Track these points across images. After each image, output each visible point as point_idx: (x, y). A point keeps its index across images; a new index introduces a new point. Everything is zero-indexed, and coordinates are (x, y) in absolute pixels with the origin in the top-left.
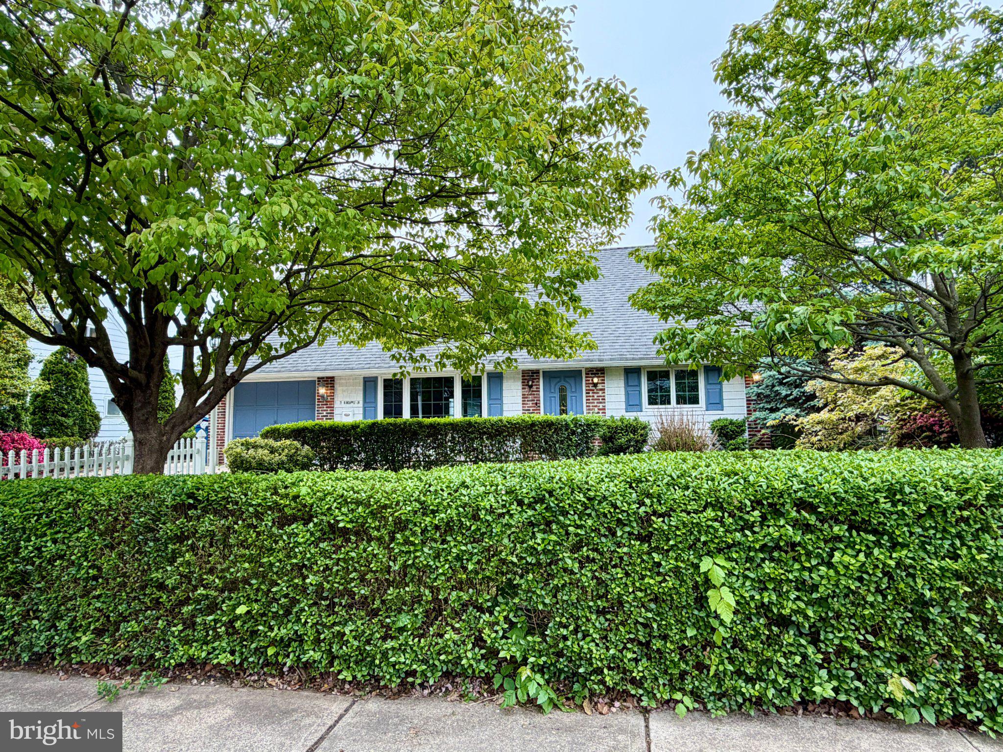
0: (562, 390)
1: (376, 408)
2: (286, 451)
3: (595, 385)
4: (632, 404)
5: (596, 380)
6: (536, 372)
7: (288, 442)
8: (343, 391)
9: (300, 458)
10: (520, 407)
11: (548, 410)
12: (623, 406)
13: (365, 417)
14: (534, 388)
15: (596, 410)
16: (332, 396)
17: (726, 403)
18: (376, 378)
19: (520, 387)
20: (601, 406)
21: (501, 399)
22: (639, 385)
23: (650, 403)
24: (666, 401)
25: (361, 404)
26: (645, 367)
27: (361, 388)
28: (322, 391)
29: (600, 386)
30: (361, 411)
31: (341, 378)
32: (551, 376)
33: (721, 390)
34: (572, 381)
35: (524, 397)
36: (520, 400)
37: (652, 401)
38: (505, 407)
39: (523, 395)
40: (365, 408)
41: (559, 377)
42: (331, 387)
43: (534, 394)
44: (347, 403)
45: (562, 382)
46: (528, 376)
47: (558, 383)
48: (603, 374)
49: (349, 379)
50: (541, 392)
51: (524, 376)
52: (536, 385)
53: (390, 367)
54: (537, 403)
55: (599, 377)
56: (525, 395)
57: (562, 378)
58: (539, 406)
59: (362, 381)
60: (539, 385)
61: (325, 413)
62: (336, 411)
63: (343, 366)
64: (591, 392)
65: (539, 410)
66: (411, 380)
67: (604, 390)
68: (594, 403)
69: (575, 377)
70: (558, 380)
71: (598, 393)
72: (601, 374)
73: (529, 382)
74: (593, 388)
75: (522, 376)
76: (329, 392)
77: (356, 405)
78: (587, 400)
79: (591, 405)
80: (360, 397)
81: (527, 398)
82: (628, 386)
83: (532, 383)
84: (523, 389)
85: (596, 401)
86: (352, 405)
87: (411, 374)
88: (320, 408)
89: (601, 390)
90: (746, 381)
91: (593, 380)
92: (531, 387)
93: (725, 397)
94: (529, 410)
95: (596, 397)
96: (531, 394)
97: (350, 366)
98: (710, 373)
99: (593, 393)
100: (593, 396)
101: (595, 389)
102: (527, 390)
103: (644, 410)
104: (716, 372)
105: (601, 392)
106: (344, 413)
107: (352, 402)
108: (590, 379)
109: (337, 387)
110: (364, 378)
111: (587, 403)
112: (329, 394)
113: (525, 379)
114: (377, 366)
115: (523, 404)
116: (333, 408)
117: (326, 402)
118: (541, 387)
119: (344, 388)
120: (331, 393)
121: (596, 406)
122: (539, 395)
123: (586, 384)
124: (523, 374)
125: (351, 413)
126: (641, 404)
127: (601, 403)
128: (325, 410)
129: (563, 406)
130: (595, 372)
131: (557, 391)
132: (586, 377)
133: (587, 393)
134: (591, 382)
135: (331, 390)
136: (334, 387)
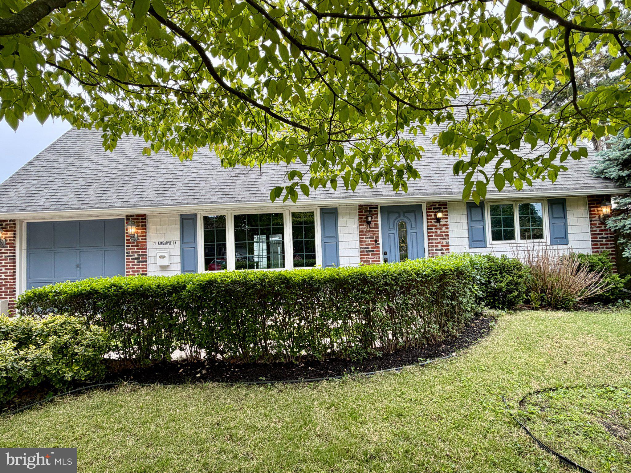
0: (403, 227)
1: (195, 248)
2: (52, 339)
3: (438, 220)
4: (476, 240)
5: (440, 215)
6: (373, 207)
7: (60, 319)
8: (157, 230)
9: (79, 350)
10: (357, 244)
11: (387, 247)
12: (466, 242)
14: (373, 225)
15: (440, 247)
16: (144, 236)
17: (570, 237)
18: (196, 215)
19: (357, 224)
20: (444, 242)
21: (336, 236)
22: (483, 220)
23: (494, 239)
24: (510, 236)
25: (178, 244)
26: (489, 200)
27: (178, 226)
28: (132, 230)
29: (443, 222)
30: (178, 252)
31: (153, 215)
32: (390, 211)
33: (565, 224)
34: (411, 216)
35: (361, 233)
36: (357, 237)
37: (497, 236)
39: (360, 232)
40: (182, 250)
41: (398, 213)
42: (142, 226)
43: (373, 231)
44: (162, 243)
45: (402, 217)
46: (366, 212)
47: (397, 218)
48: (446, 208)
49: (163, 217)
50: (380, 229)
51: (362, 212)
52: (375, 221)
53: (212, 203)
54: (376, 241)
55: (442, 212)
56: (362, 231)
57: (402, 214)
58: (379, 244)
59: (178, 219)
60: (377, 221)
61: (136, 255)
62: (149, 253)
63: (155, 202)
64: (433, 228)
65: (379, 247)
66: (235, 216)
67: (447, 225)
68: (437, 239)
69: (414, 212)
70: (397, 215)
71: (441, 229)
72: (444, 208)
73: (367, 218)
74: (436, 224)
75: (359, 212)
76: (140, 231)
77: (172, 246)
78: (428, 236)
79: (434, 241)
80: (176, 236)
81: (365, 235)
82: (472, 221)
83: (370, 219)
84: (360, 225)
85: (439, 238)
86: (167, 245)
87: (233, 209)
88: (130, 249)
89: (444, 225)
90: (591, 214)
91: (435, 215)
92: (369, 223)
93: (570, 231)
94: (368, 248)
95: (438, 233)
96: (369, 231)
97: (164, 202)
98: (554, 206)
99: (436, 229)
100: (436, 232)
101: (438, 224)
102: (365, 227)
103: (488, 245)
104: (561, 205)
105: (444, 228)
106: (158, 255)
107: (167, 242)
108: (433, 214)
109: (149, 225)
110: (181, 215)
111: (429, 239)
112: (140, 234)
113: (363, 215)
114: (196, 201)
115: (360, 241)
116: (146, 249)
117: (137, 242)
118: (380, 223)
119: (158, 227)
120: (142, 232)
121: (439, 243)
122: (378, 231)
123: (427, 219)
124: (360, 209)
125: (166, 255)
126: (484, 240)
127: (444, 239)
128: (136, 252)
129: (403, 242)
130: (437, 206)
131: (396, 227)
132: (427, 212)
133: (428, 229)
134: (433, 217)
135: (143, 229)
136: (146, 226)
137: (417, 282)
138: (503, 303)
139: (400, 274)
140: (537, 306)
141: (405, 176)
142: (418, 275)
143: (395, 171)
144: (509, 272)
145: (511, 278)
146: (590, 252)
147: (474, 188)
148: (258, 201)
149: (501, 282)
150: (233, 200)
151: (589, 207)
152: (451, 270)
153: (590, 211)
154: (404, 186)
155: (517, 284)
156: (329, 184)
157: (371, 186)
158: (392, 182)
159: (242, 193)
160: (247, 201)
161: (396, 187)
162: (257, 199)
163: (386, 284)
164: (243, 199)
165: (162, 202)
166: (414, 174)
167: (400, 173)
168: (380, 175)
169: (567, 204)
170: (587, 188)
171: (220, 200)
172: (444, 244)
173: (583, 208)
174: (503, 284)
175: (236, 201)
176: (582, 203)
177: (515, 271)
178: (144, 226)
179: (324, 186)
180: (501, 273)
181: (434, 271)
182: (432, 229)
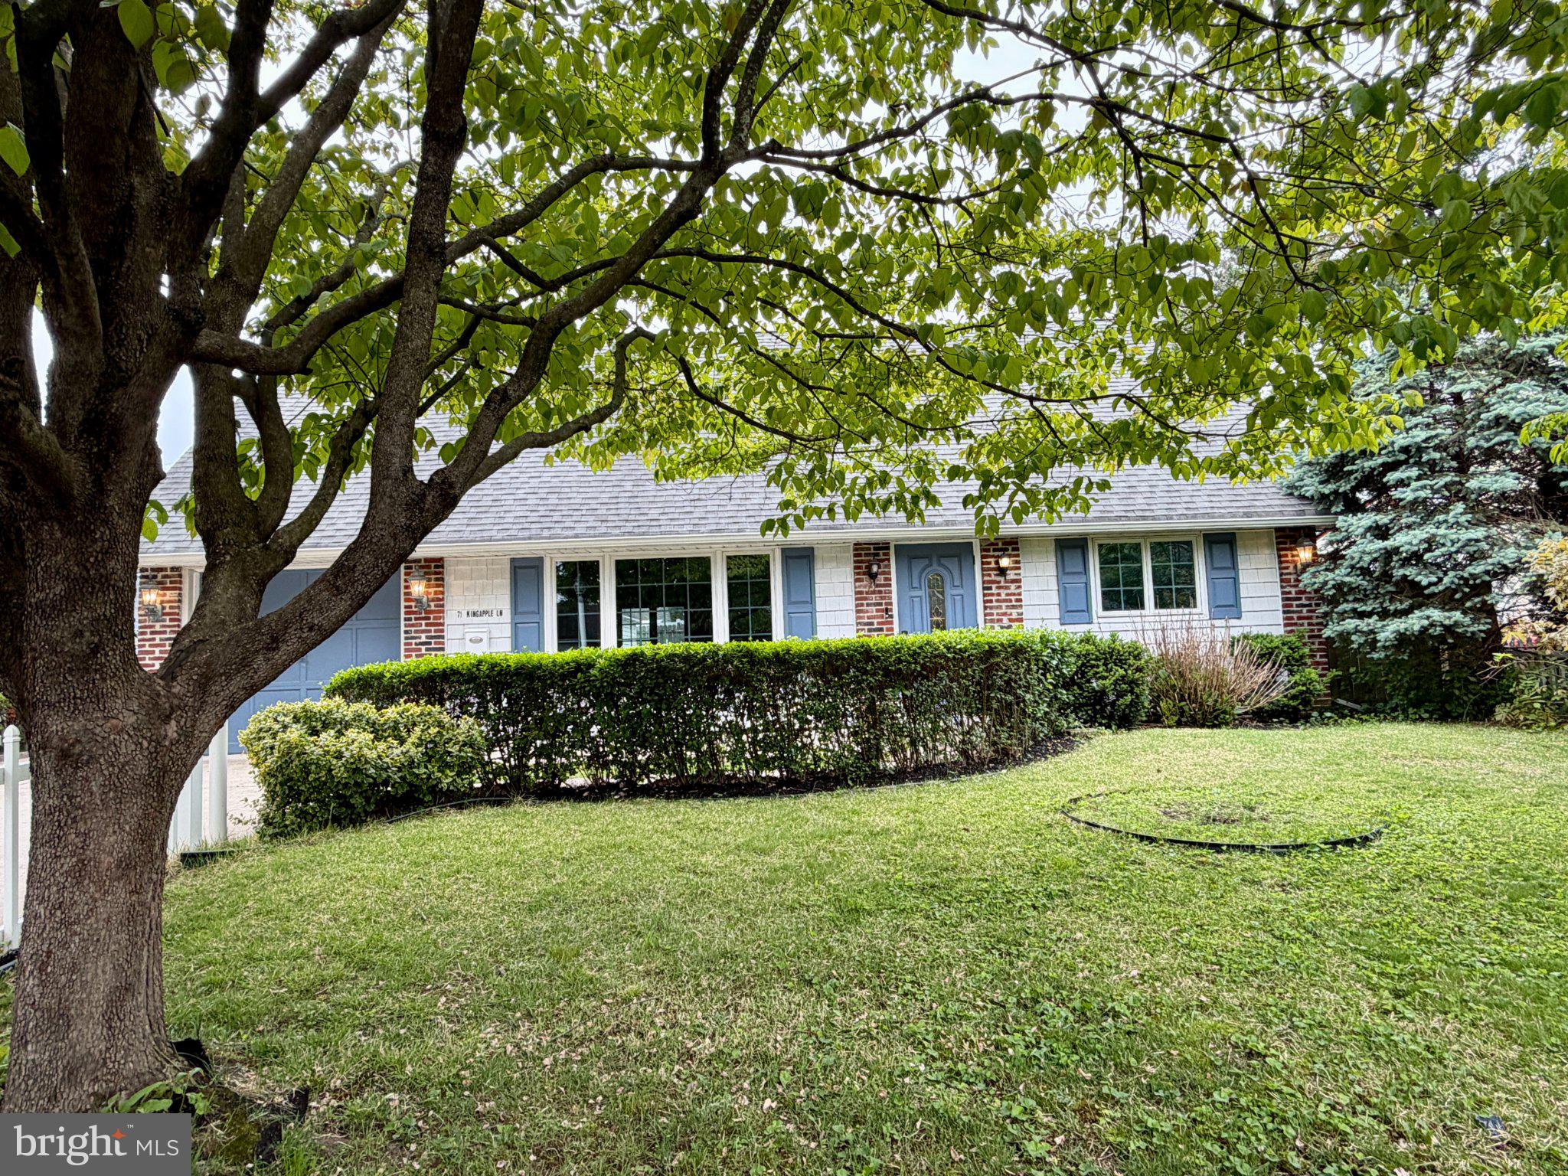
0: (937, 585)
1: (540, 624)
3: (1002, 572)
4: (1072, 610)
5: (1005, 562)
6: (881, 547)
8: (464, 588)
10: (852, 617)
11: (908, 620)
12: (1055, 612)
13: (516, 647)
14: (881, 580)
15: (1005, 621)
16: (440, 601)
17: (1245, 605)
18: (541, 559)
19: (851, 578)
20: (1014, 613)
21: (812, 601)
22: (1086, 571)
23: (1106, 606)
24: (1135, 601)
25: (507, 617)
26: (1096, 536)
27: (507, 582)
28: (416, 588)
29: (1011, 575)
30: (507, 631)
31: (459, 560)
32: (913, 554)
33: (1236, 581)
34: (952, 565)
35: (860, 596)
36: (850, 603)
37: (1111, 601)
38: (821, 619)
39: (857, 593)
40: (515, 626)
41: (928, 557)
42: (437, 579)
43: (880, 592)
44: (474, 614)
45: (935, 566)
46: (866, 555)
47: (924, 570)
48: (1017, 549)
49: (477, 563)
50: (894, 588)
51: (859, 555)
52: (884, 573)
53: (576, 536)
54: (887, 610)
55: (1010, 556)
56: (861, 593)
57: (935, 559)
58: (891, 616)
59: (507, 566)
60: (889, 573)
61: (423, 636)
62: (449, 633)
63: (466, 534)
64: (994, 586)
65: (891, 623)
66: (618, 562)
67: (1019, 581)
68: (1000, 607)
69: (958, 556)
70: (926, 562)
71: (1007, 588)
72: (1014, 549)
73: (869, 567)
74: (998, 578)
75: (855, 555)
76: (432, 590)
77: (495, 618)
78: (985, 602)
79: (995, 611)
80: (502, 600)
81: (866, 599)
82: (1065, 573)
83: (875, 569)
84: (856, 580)
85: (1004, 605)
86: (485, 618)
87: (616, 549)
88: (413, 625)
89: (1013, 581)
90: (1280, 562)
91: (997, 563)
92: (873, 576)
93: (1243, 592)
94: (872, 624)
95: (1003, 596)
96: (874, 592)
97: (485, 534)
98: (1215, 547)
99: (999, 588)
100: (999, 594)
101: (1002, 579)
102: (865, 585)
103: (1095, 620)
104: (1227, 546)
105: (1013, 586)
106: (468, 637)
107: (485, 612)
108: (992, 560)
109: (449, 579)
110: (513, 560)
111: (985, 608)
112: (432, 596)
113: (862, 562)
114: (546, 533)
115: (858, 611)
116: (442, 624)
117: (427, 612)
118: (893, 576)
119: (468, 583)
120: (436, 593)
121: (1005, 614)
122: (890, 592)
123: (983, 569)
124: (855, 549)
125: (485, 637)
126: (1088, 609)
127: (1014, 607)
128: (423, 631)
129: (938, 614)
130: (1000, 545)
131: (925, 583)
132: (983, 557)
133: (984, 588)
134: (993, 565)
135: (438, 586)
136: (442, 579)
137: (948, 660)
138: (1111, 717)
139: (920, 648)
140: (1172, 722)
141: (922, 504)
142: (948, 649)
143: (908, 496)
144: (1121, 662)
145: (1122, 672)
146: (1279, 631)
147: (986, 525)
148: (666, 533)
149: (1105, 678)
150: (617, 531)
151: (1279, 550)
152: (1002, 645)
153: (1280, 556)
154: (921, 515)
155: (1133, 683)
156: (825, 516)
157: (878, 514)
158: (905, 510)
159: (632, 517)
160: (644, 534)
161: (910, 516)
162: (663, 529)
163: (899, 661)
164: (636, 530)
165: (479, 535)
166: (932, 500)
167: (915, 500)
168: (889, 501)
169: (1239, 543)
170: (1268, 514)
171: (592, 532)
172: (1014, 616)
173: (1267, 552)
174: (1107, 682)
175: (624, 534)
176: (1266, 541)
177: (1131, 661)
178: (440, 580)
179: (820, 517)
180: (1105, 665)
181: (976, 645)
182: (990, 588)
